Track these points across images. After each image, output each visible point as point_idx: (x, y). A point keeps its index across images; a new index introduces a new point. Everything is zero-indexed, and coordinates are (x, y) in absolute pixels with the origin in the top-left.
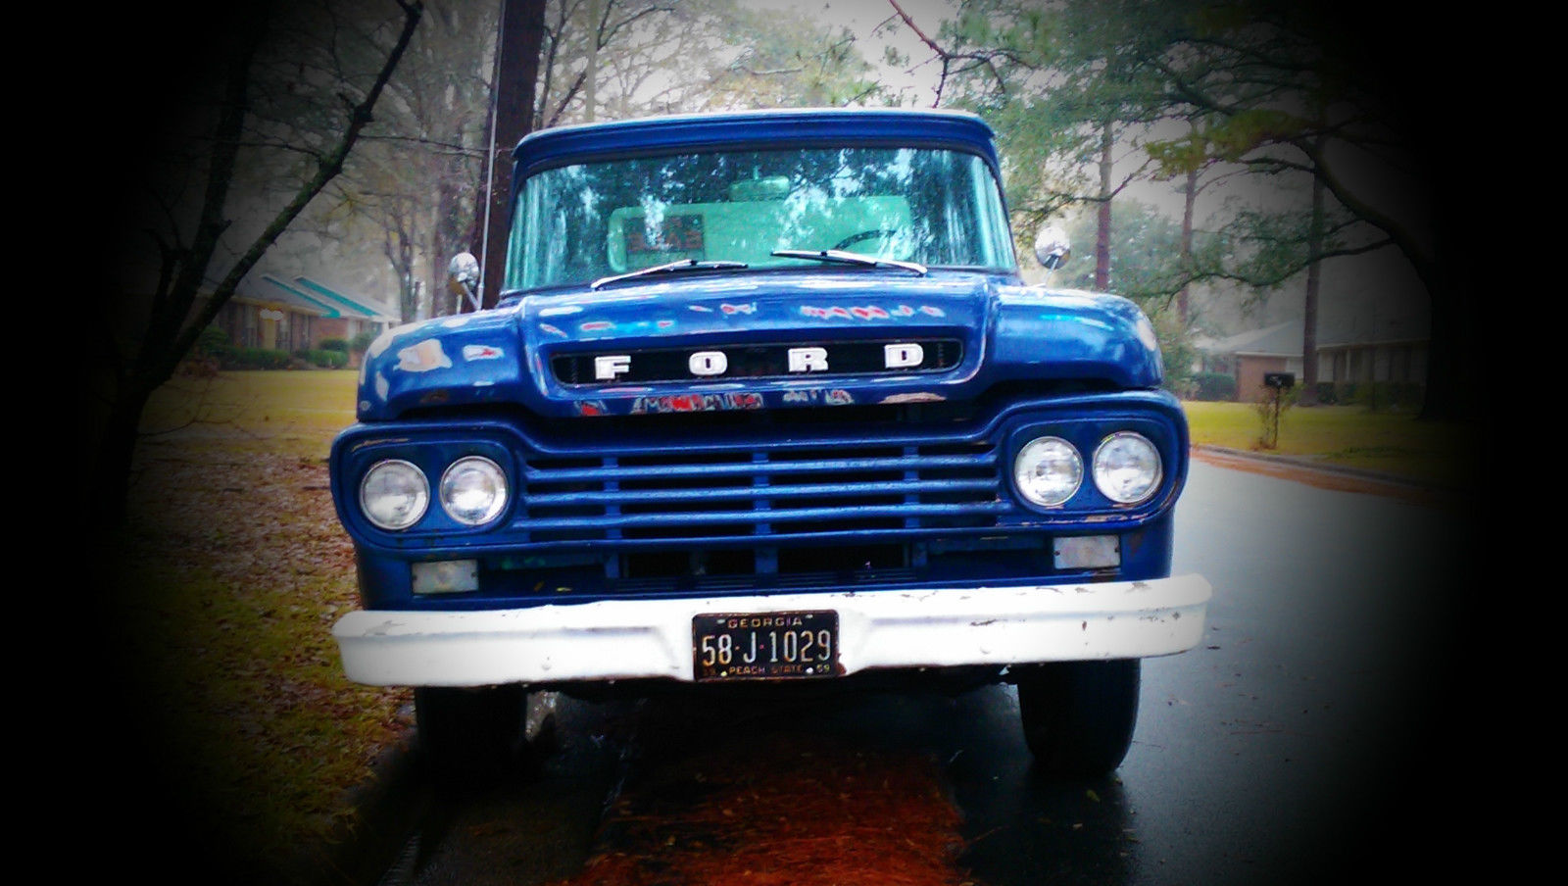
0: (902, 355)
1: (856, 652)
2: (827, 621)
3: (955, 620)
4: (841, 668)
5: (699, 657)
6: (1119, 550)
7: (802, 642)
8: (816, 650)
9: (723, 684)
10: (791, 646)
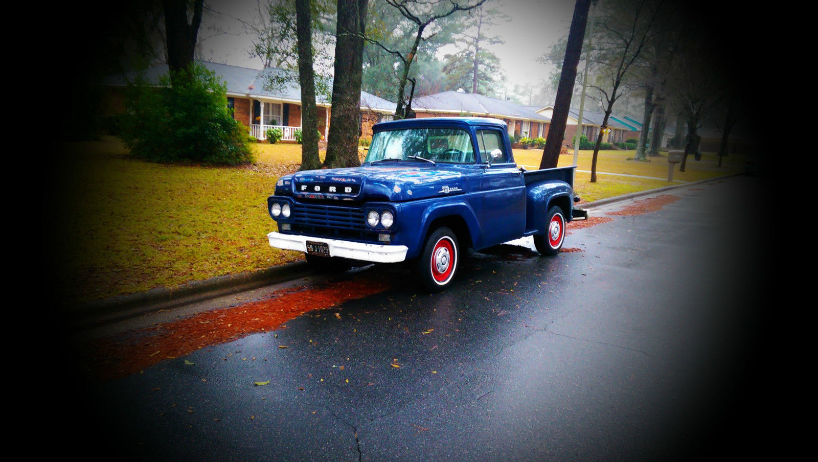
0: (348, 190)
1: (333, 253)
2: (326, 245)
3: (347, 249)
4: (329, 255)
5: (308, 249)
6: (390, 238)
7: (323, 249)
8: (325, 251)
9: (313, 255)
10: (322, 250)
